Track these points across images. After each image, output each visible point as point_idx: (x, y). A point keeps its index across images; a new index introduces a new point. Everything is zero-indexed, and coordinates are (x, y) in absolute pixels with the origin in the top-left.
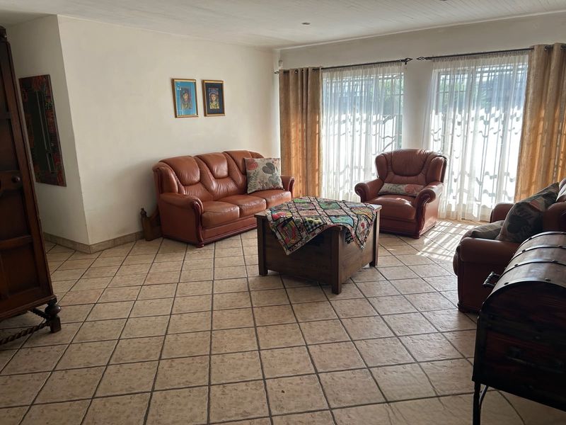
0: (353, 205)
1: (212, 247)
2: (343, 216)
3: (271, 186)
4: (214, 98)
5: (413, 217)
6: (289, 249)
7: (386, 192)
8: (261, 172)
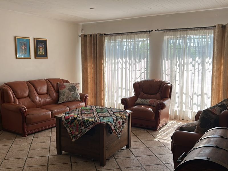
0: (116, 111)
1: (32, 136)
2: (108, 117)
3: (73, 99)
4: (41, 48)
5: (153, 118)
6: (74, 137)
7: (139, 103)
8: (67, 91)
